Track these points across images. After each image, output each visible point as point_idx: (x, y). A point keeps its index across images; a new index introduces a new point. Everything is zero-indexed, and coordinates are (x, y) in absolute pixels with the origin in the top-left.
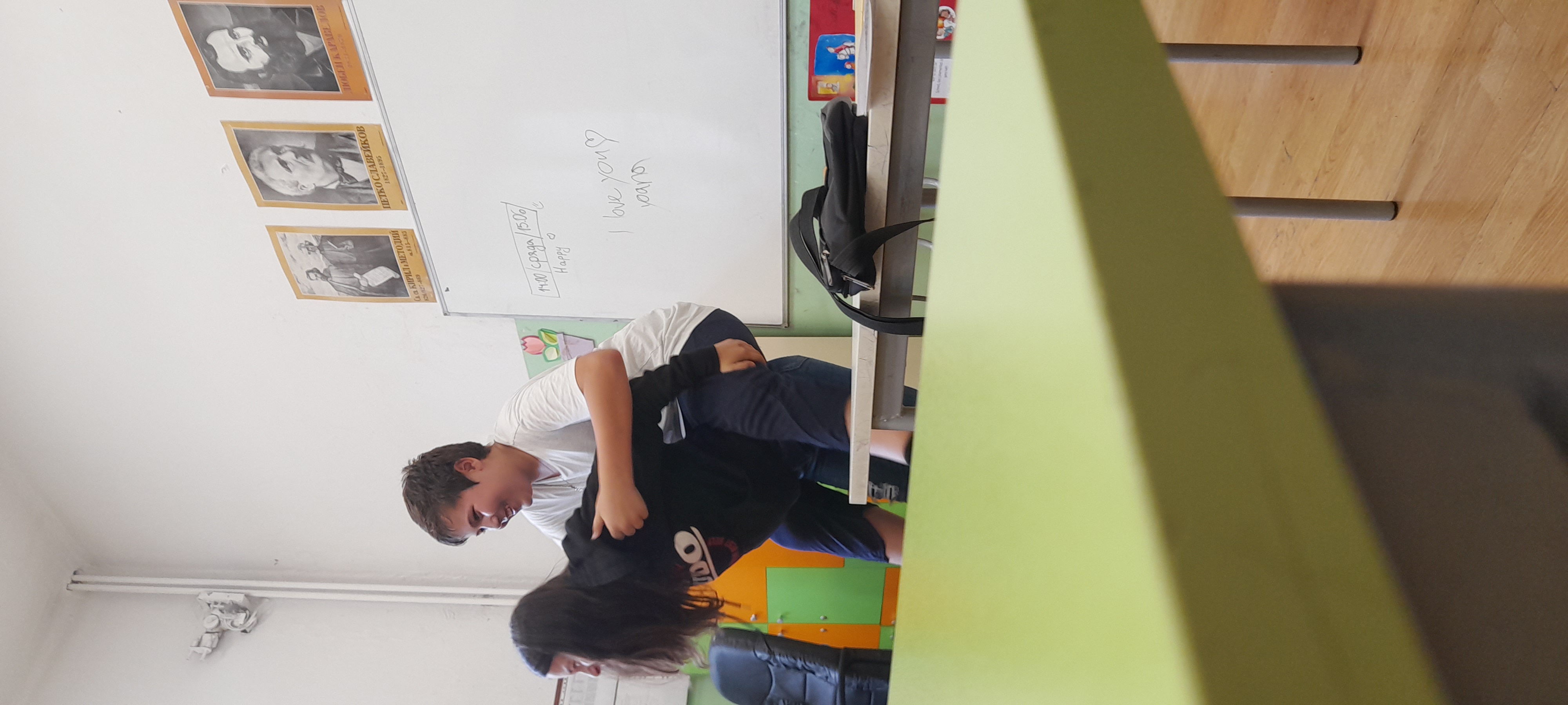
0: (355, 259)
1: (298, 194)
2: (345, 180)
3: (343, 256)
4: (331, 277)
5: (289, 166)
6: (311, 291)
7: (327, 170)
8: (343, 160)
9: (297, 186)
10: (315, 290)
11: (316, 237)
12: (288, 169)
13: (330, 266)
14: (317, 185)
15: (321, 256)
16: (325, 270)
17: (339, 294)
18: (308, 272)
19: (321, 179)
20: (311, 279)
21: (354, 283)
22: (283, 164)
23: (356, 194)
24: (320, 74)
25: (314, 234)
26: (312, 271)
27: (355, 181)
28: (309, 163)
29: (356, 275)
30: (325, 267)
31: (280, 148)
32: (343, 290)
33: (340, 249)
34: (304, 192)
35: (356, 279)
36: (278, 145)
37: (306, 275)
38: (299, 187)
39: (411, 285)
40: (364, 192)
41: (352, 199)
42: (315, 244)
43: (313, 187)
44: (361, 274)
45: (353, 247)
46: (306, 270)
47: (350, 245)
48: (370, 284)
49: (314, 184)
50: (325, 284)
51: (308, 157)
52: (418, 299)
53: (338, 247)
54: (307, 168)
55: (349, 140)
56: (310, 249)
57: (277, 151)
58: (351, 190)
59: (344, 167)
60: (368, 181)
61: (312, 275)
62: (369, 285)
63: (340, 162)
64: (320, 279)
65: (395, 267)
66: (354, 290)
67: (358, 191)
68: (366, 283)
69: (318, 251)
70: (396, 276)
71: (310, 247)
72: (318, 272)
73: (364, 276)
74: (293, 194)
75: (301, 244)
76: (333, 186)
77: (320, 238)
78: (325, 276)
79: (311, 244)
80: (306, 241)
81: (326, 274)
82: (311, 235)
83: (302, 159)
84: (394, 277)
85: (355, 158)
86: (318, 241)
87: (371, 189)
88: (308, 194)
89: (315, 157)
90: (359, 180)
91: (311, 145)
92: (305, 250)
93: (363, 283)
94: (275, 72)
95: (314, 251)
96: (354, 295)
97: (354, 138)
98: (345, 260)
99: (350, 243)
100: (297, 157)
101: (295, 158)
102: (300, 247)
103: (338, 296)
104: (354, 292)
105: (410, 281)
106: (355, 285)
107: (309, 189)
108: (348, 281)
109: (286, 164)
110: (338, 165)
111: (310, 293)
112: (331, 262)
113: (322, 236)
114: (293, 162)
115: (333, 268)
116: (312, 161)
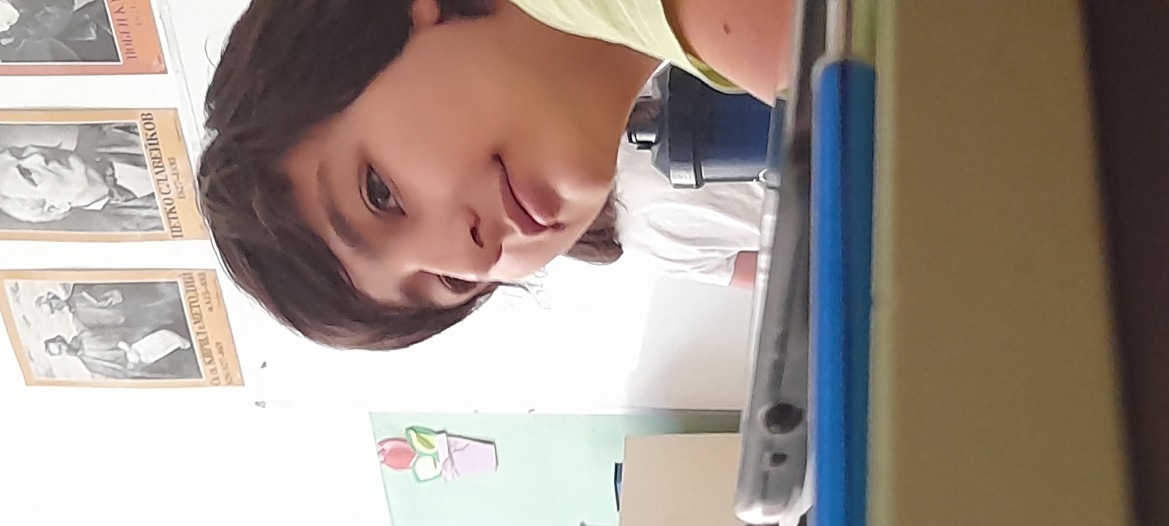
0: (122, 320)
1: (43, 219)
2: (116, 196)
3: (105, 315)
4: (83, 349)
5: (34, 176)
6: (50, 373)
7: (91, 181)
8: (116, 165)
9: (43, 206)
10: (55, 372)
11: (64, 286)
12: (32, 181)
13: (82, 332)
14: (73, 205)
15: (71, 315)
16: (75, 338)
17: (93, 377)
18: (47, 343)
19: (82, 195)
20: (53, 354)
21: (118, 358)
22: (25, 172)
23: (131, 217)
24: (93, 36)
25: (62, 282)
26: (53, 340)
27: (131, 196)
28: (64, 171)
29: (122, 345)
30: (75, 333)
31: (23, 149)
32: (101, 369)
33: (101, 304)
34: (52, 216)
35: (122, 353)
36: (20, 146)
37: (43, 346)
38: (46, 208)
39: (208, 360)
40: (145, 213)
41: (125, 224)
42: (63, 297)
43: (68, 208)
44: (130, 344)
45: (121, 300)
46: (45, 339)
47: (116, 297)
48: (144, 359)
49: (70, 203)
50: (73, 360)
51: (64, 161)
52: (215, 382)
53: (98, 301)
54: (60, 178)
55: (126, 133)
56: (54, 305)
57: (18, 154)
58: (126, 211)
59: (117, 176)
60: (152, 195)
61: (53, 347)
62: (140, 362)
63: (113, 168)
64: (64, 353)
65: (183, 331)
66: (114, 369)
67: (135, 211)
68: (138, 358)
69: (66, 308)
70: (184, 345)
71: (54, 302)
72: (63, 341)
73: (135, 346)
74: (35, 220)
75: (41, 298)
76: (98, 206)
77: (71, 288)
78: (74, 349)
79: (55, 297)
80: (49, 293)
81: (75, 345)
82: (58, 283)
83: (53, 165)
84: (182, 347)
85: (136, 161)
86: (67, 292)
87: (157, 208)
88: (60, 218)
89: (73, 161)
90: (138, 196)
91: (70, 145)
92: (46, 308)
93: (132, 358)
94: (26, 36)
95: (61, 309)
96: (116, 377)
97: (136, 130)
98: (107, 321)
99: (116, 293)
100: (47, 162)
101: (44, 164)
102: (39, 302)
103: (90, 379)
104: (117, 373)
105: (207, 354)
106: (119, 361)
107: (62, 211)
108: (109, 355)
109: (31, 174)
110: (109, 172)
111: (46, 375)
112: (85, 325)
113: (75, 285)
114: (39, 169)
115: (86, 334)
116: (68, 166)
